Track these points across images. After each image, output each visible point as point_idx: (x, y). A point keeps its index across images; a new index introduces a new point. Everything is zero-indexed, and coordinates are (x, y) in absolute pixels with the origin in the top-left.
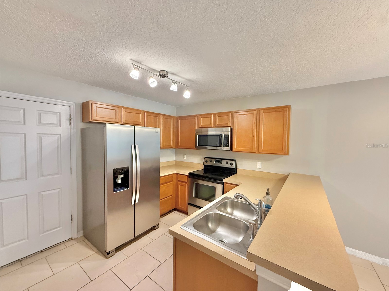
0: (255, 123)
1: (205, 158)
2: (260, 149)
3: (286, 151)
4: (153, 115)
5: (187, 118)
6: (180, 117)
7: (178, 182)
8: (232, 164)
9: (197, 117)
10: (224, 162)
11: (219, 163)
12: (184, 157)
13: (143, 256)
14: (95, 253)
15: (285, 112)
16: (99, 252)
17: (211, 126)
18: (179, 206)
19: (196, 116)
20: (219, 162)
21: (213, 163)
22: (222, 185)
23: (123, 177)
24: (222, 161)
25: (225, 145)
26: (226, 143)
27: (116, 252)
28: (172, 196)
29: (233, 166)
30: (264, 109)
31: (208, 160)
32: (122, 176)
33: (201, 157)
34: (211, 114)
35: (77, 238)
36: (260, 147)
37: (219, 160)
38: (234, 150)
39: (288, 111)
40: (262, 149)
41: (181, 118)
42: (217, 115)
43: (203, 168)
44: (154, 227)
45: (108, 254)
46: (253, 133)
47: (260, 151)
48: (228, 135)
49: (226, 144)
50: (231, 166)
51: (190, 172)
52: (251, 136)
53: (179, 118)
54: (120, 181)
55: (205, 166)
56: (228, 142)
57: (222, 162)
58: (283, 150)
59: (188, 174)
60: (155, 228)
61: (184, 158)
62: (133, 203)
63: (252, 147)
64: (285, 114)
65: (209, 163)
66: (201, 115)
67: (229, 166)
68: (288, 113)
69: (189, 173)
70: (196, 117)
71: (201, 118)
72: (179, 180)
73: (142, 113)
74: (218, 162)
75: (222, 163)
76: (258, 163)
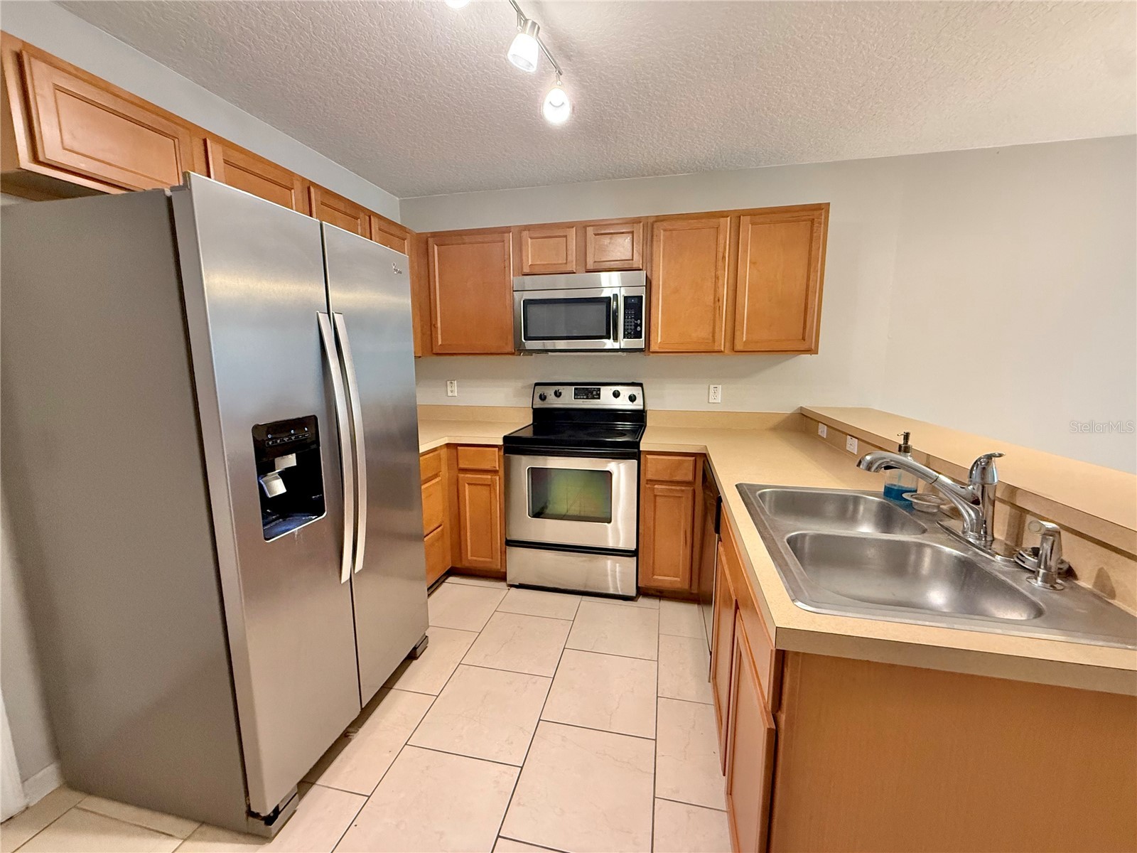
0: (724, 257)
1: (536, 387)
2: (737, 342)
3: (814, 340)
4: (341, 206)
5: (466, 239)
6: (434, 235)
7: (461, 475)
8: (632, 398)
9: (511, 234)
10: (606, 392)
11: (587, 398)
12: (449, 389)
13: (427, 768)
14: (185, 840)
15: (816, 225)
16: (204, 828)
17: (569, 269)
18: (470, 558)
19: (507, 230)
20: (590, 396)
21: (568, 400)
22: (636, 462)
23: (295, 464)
24: (600, 389)
25: (629, 331)
26: (633, 324)
27: (300, 798)
28: (442, 530)
29: (637, 405)
30: (753, 213)
31: (550, 392)
32: (291, 461)
33: (519, 384)
34: (570, 225)
35: (27, 808)
36: (737, 333)
37: (589, 390)
38: (654, 347)
39: (823, 220)
40: (744, 339)
41: (443, 238)
42: (590, 231)
43: (531, 422)
44: (415, 649)
45: (269, 820)
46: (715, 291)
47: (739, 347)
48: (642, 297)
49: (633, 327)
50: (631, 403)
51: (506, 434)
52: (709, 299)
53: (430, 240)
54: (278, 487)
55: (538, 413)
56: (639, 321)
57: (599, 395)
58: (804, 339)
59: (501, 442)
60: (419, 651)
61: (450, 394)
62: (345, 576)
63: (713, 336)
64: (815, 228)
65: (554, 403)
66: (528, 228)
67: (622, 403)
68: (822, 225)
69: (505, 438)
70: (506, 235)
71: (529, 240)
72: (461, 466)
73: (297, 185)
74: (587, 395)
75: (599, 398)
76: (712, 387)
